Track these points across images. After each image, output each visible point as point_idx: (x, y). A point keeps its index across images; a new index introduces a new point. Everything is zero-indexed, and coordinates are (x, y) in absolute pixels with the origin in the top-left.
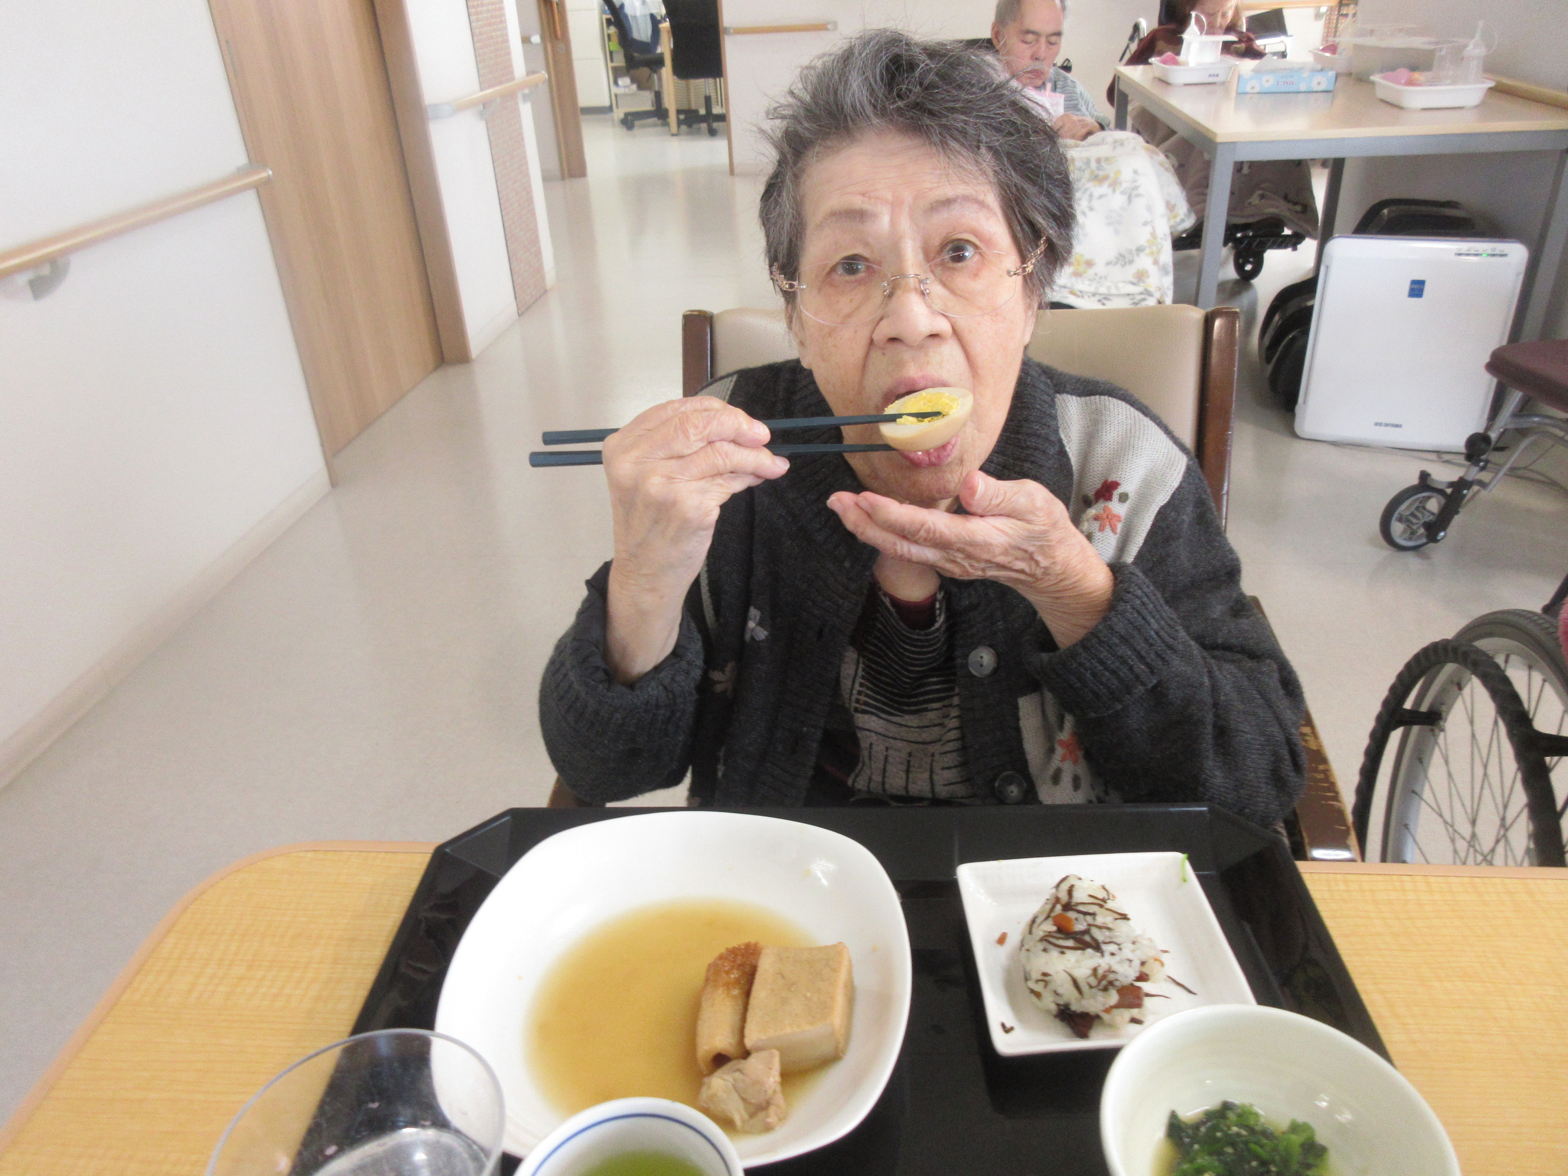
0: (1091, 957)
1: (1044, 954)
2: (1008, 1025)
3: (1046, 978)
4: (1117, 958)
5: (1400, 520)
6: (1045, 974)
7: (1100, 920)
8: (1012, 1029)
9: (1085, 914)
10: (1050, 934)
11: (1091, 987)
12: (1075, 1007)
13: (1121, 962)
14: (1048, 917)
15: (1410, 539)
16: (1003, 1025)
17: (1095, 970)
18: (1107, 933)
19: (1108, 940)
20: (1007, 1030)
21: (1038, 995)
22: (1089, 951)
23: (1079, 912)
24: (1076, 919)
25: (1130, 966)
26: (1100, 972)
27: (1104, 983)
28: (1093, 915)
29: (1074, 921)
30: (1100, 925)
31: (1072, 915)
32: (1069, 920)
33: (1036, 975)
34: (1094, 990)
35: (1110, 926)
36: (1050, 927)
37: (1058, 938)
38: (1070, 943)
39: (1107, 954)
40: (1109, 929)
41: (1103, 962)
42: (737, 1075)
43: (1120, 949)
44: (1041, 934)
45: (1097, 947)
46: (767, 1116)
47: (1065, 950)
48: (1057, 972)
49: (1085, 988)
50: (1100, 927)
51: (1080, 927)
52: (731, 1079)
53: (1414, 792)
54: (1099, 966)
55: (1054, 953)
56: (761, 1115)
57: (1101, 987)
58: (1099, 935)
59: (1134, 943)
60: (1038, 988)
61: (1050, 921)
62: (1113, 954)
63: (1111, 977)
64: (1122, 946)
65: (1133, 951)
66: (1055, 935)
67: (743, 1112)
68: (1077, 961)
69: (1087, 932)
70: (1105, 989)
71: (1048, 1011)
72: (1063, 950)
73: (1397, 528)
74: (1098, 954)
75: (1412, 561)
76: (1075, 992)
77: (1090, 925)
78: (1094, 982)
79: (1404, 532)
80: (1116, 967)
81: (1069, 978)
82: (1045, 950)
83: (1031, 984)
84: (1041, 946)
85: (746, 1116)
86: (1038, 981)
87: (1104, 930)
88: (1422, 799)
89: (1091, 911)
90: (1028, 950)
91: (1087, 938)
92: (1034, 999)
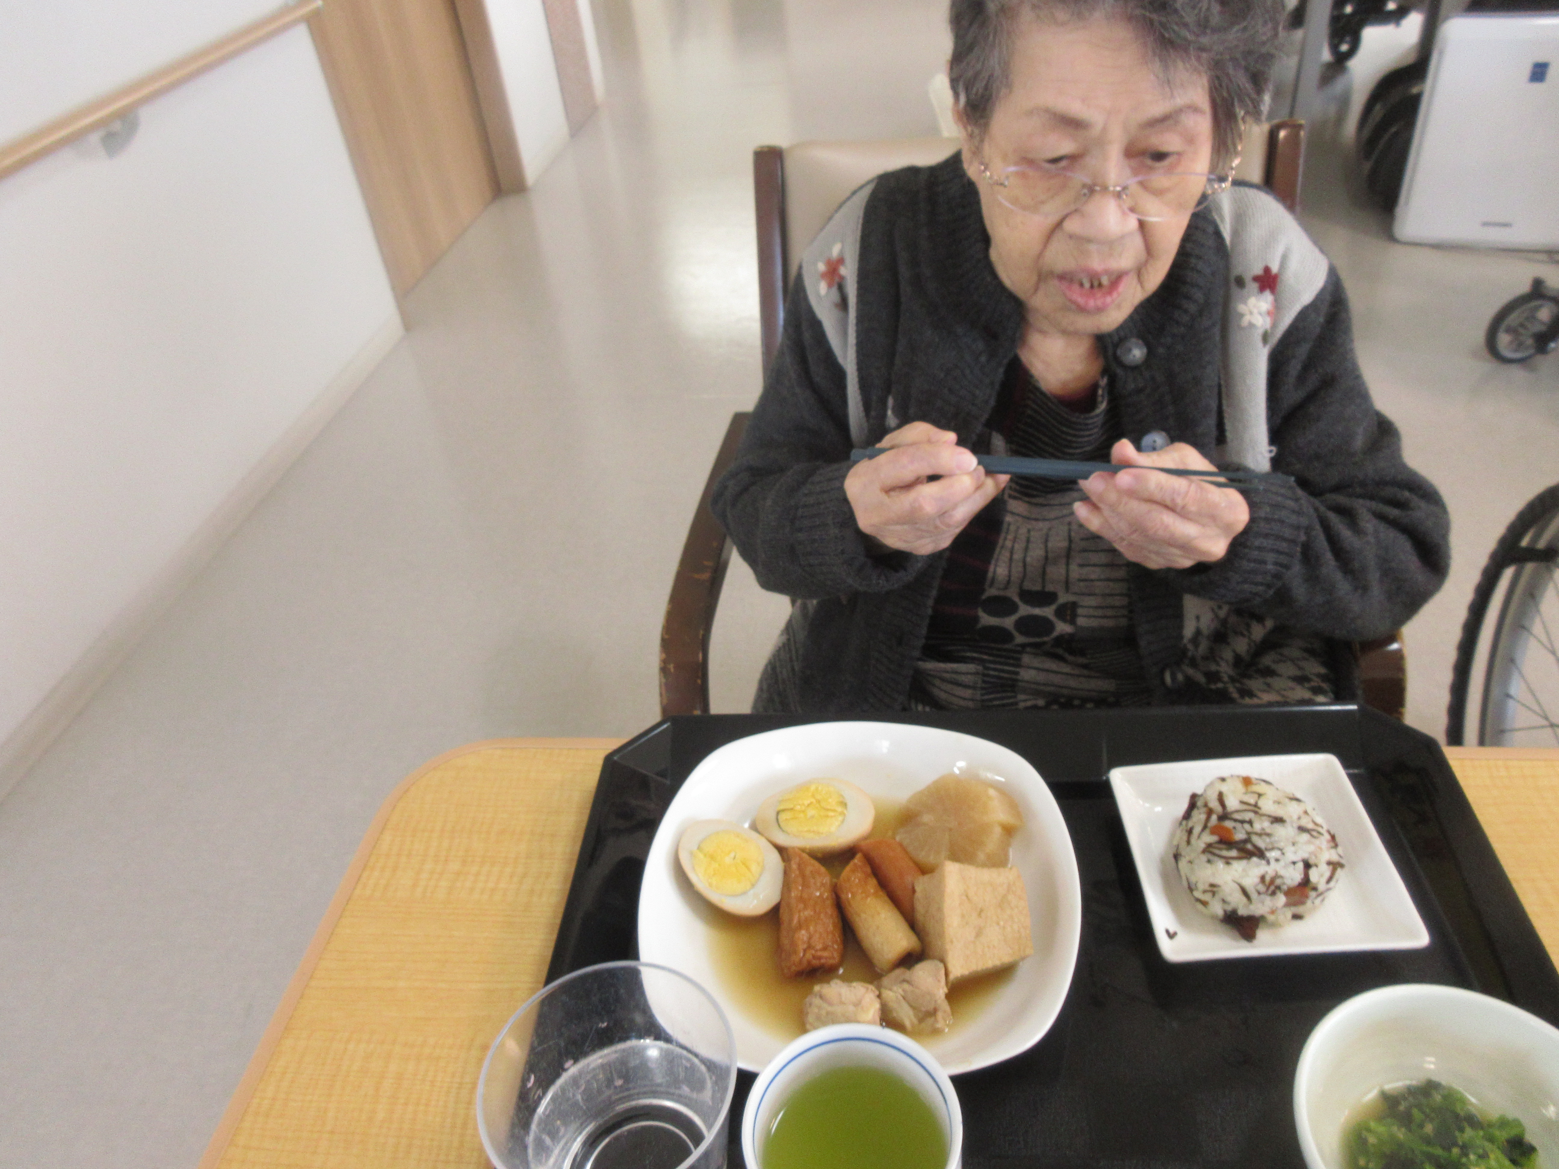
0: (1258, 865)
1: (1208, 865)
2: (1171, 931)
3: (1215, 889)
4: (1282, 863)
5: (1508, 330)
6: (1212, 885)
7: (1257, 826)
8: (1175, 934)
9: (1242, 822)
10: (1209, 845)
11: (1259, 893)
12: (1242, 912)
13: (1285, 867)
14: (1205, 827)
15: (1516, 351)
16: (1167, 932)
17: (1263, 878)
18: (1268, 840)
19: (1270, 847)
20: (1171, 936)
21: (1205, 904)
22: (1255, 859)
23: (1236, 820)
24: (1234, 828)
25: (1294, 869)
26: (1268, 879)
27: (1272, 888)
28: (1250, 822)
29: (1234, 831)
30: (1259, 832)
31: (1228, 824)
32: (1227, 830)
33: (1202, 886)
34: (1262, 896)
35: (1268, 831)
36: (1209, 838)
37: (1220, 849)
38: (1234, 853)
39: (1272, 862)
40: (1268, 835)
41: (1269, 870)
42: (906, 986)
43: (1283, 854)
44: (1202, 846)
45: (1260, 853)
46: (936, 1021)
47: (1231, 861)
48: (1226, 883)
49: (1254, 895)
50: (1260, 835)
51: (1240, 836)
52: (900, 991)
53: (1523, 627)
54: (1267, 872)
55: (1220, 865)
56: (930, 1021)
57: (1270, 892)
58: (1261, 843)
59: (1294, 844)
60: (1206, 897)
61: (1207, 831)
62: (1277, 860)
63: (1278, 882)
64: (1284, 851)
65: (1295, 853)
66: (1217, 845)
67: (912, 1017)
68: (1244, 870)
69: (1247, 840)
70: (1273, 893)
71: (1214, 917)
72: (1227, 861)
73: (1504, 339)
74: (1264, 862)
75: (1517, 373)
76: (1244, 899)
77: (1248, 833)
78: (1262, 888)
79: (1511, 342)
80: (1282, 872)
81: (1238, 887)
82: (1209, 861)
83: (1197, 894)
84: (1204, 858)
85: (915, 1021)
86: (1205, 892)
87: (1264, 837)
88: (1531, 634)
89: (1247, 819)
90: (1190, 862)
91: (1249, 846)
92: (1200, 906)
